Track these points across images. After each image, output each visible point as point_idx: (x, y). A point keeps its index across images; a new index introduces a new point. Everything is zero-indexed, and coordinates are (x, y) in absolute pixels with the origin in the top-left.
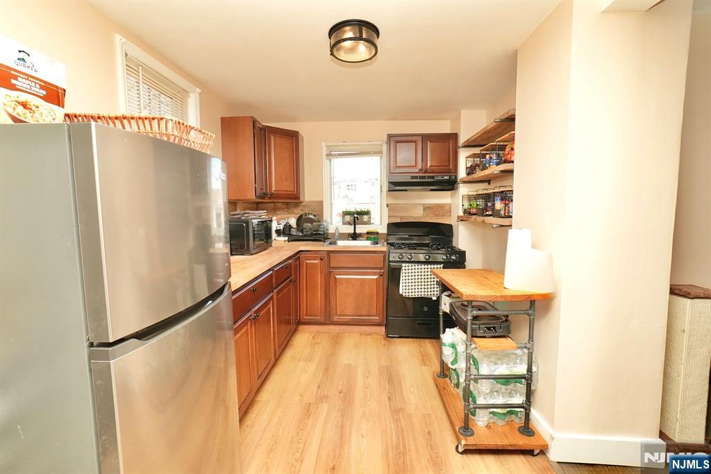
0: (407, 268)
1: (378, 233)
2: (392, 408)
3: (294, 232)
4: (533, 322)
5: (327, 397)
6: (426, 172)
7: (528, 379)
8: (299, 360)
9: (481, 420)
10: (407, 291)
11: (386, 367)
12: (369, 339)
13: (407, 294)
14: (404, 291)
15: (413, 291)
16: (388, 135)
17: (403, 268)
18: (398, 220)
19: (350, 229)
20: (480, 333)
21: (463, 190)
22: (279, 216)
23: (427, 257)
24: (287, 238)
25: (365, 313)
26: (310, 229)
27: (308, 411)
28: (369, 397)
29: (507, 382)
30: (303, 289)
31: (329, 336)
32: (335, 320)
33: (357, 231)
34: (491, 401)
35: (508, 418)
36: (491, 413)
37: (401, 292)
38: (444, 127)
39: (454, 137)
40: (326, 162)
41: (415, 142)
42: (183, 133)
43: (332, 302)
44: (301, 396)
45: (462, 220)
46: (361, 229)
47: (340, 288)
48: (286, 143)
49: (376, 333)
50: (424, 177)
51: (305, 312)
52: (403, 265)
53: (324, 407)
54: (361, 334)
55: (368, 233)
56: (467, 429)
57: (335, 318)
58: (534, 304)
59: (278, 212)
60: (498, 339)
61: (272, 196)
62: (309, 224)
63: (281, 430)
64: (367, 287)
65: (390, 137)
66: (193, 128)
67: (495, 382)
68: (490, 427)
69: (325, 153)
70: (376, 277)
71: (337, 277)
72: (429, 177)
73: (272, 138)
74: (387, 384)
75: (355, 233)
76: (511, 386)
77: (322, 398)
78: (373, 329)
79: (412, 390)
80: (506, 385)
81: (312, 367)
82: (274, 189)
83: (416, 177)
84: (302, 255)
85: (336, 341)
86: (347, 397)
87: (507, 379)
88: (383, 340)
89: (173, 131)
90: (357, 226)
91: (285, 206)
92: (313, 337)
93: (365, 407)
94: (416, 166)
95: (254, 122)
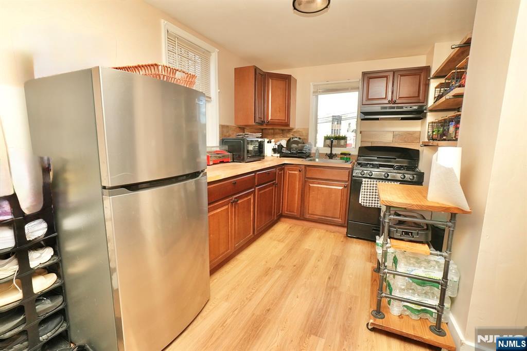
0: (366, 183)
1: (350, 154)
2: (329, 285)
3: (284, 150)
4: (452, 234)
5: (283, 267)
6: (395, 103)
7: (443, 284)
8: (274, 240)
9: (395, 309)
10: (365, 201)
11: (337, 257)
12: (332, 235)
13: (365, 204)
14: (363, 201)
15: (371, 202)
16: (362, 72)
17: (363, 182)
18: (369, 145)
19: (328, 151)
20: (398, 235)
21: (431, 118)
22: (277, 139)
23: (386, 175)
24: (279, 155)
25: (330, 216)
26: (296, 149)
27: (267, 272)
28: (314, 273)
29: (424, 284)
30: (285, 192)
31: (302, 229)
32: (307, 217)
33: (334, 152)
34: (406, 297)
35: (422, 315)
36: (404, 306)
37: (360, 202)
38: (419, 62)
39: (427, 69)
40: (313, 98)
41: (386, 77)
42: (170, 73)
43: (306, 203)
44: (266, 262)
45: (425, 146)
46: (337, 151)
47: (312, 194)
48: (281, 84)
49: (338, 232)
50: (393, 108)
51: (286, 209)
52: (364, 180)
53: (279, 272)
54: (327, 231)
55: (342, 154)
56: (378, 312)
57: (307, 216)
58: (455, 217)
59: (277, 136)
60: (415, 244)
61: (268, 123)
62: (295, 145)
63: (245, 278)
64: (333, 195)
65: (364, 74)
66: (178, 70)
67: (411, 281)
68: (402, 317)
69: (312, 90)
70: (341, 188)
71: (311, 185)
72: (398, 108)
73: (270, 80)
74: (332, 268)
75: (331, 153)
76: (427, 288)
77: (280, 266)
78: (337, 228)
79: (351, 276)
80: (421, 286)
81: (281, 246)
82: (270, 118)
83: (386, 108)
84: (286, 168)
85: (306, 233)
86: (298, 270)
87: (423, 281)
88: (343, 238)
89: (162, 72)
90: (333, 148)
91: (281, 132)
92: (290, 227)
93: (308, 279)
94: (386, 98)
95: (255, 69)
